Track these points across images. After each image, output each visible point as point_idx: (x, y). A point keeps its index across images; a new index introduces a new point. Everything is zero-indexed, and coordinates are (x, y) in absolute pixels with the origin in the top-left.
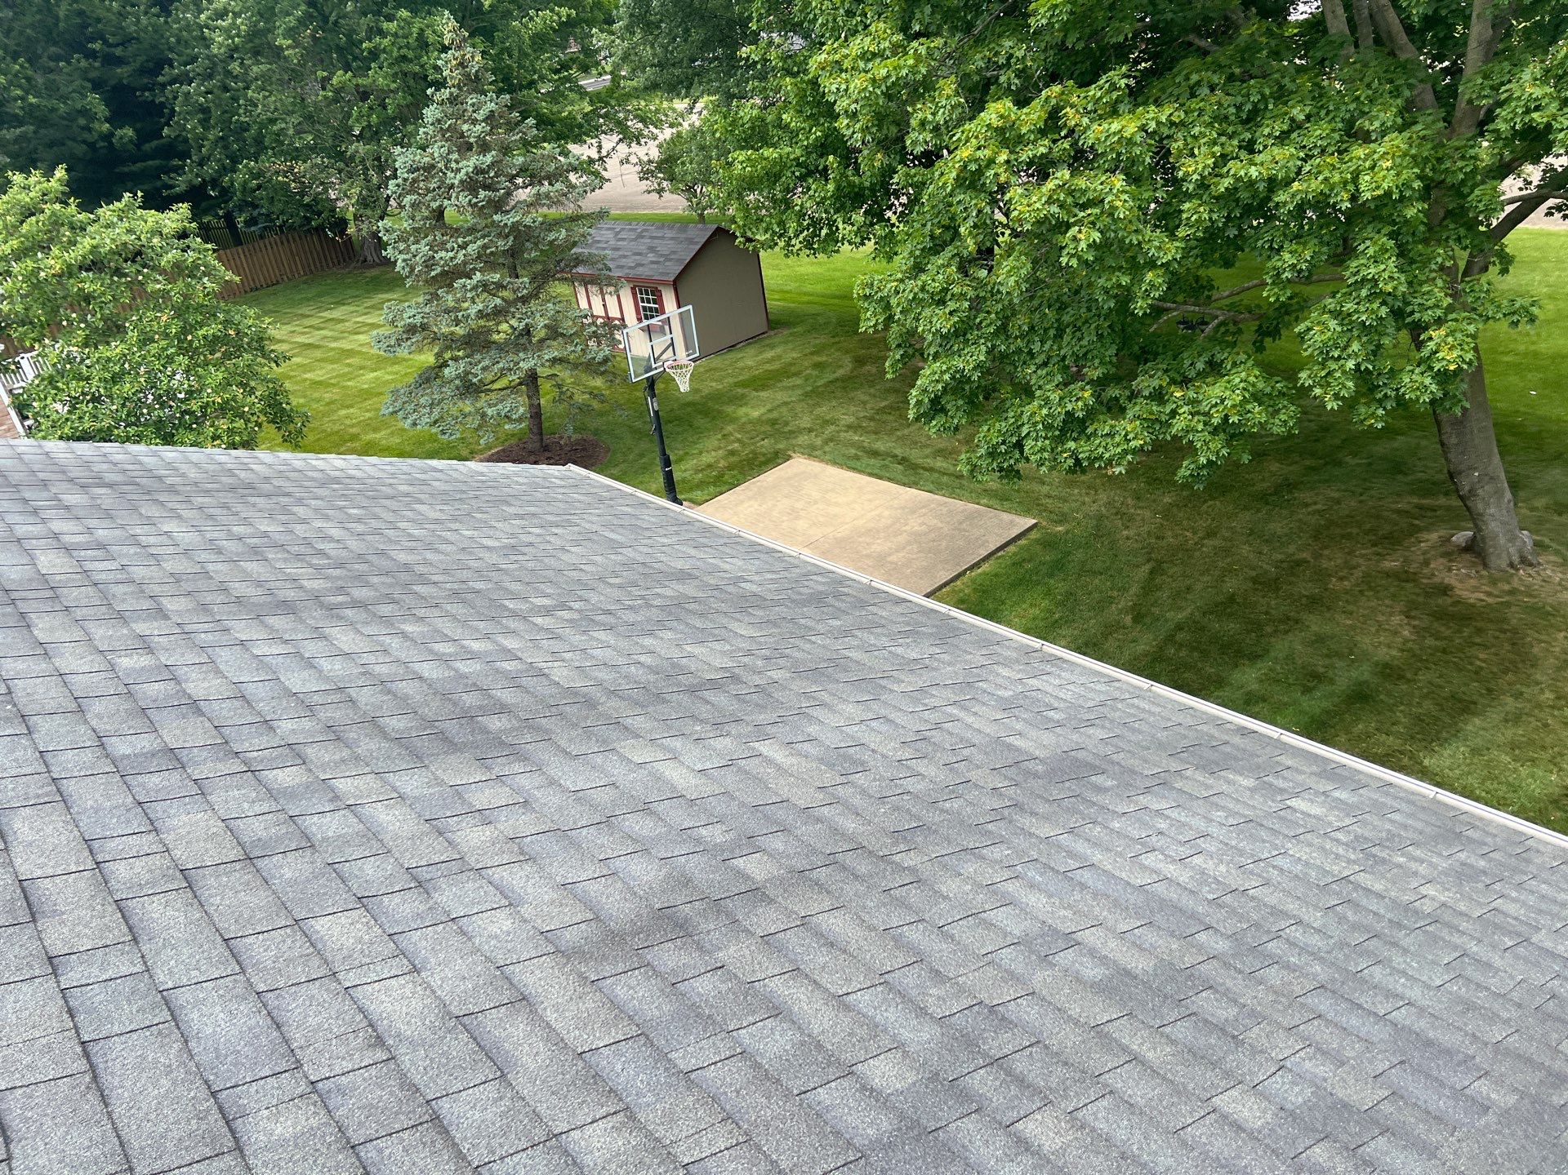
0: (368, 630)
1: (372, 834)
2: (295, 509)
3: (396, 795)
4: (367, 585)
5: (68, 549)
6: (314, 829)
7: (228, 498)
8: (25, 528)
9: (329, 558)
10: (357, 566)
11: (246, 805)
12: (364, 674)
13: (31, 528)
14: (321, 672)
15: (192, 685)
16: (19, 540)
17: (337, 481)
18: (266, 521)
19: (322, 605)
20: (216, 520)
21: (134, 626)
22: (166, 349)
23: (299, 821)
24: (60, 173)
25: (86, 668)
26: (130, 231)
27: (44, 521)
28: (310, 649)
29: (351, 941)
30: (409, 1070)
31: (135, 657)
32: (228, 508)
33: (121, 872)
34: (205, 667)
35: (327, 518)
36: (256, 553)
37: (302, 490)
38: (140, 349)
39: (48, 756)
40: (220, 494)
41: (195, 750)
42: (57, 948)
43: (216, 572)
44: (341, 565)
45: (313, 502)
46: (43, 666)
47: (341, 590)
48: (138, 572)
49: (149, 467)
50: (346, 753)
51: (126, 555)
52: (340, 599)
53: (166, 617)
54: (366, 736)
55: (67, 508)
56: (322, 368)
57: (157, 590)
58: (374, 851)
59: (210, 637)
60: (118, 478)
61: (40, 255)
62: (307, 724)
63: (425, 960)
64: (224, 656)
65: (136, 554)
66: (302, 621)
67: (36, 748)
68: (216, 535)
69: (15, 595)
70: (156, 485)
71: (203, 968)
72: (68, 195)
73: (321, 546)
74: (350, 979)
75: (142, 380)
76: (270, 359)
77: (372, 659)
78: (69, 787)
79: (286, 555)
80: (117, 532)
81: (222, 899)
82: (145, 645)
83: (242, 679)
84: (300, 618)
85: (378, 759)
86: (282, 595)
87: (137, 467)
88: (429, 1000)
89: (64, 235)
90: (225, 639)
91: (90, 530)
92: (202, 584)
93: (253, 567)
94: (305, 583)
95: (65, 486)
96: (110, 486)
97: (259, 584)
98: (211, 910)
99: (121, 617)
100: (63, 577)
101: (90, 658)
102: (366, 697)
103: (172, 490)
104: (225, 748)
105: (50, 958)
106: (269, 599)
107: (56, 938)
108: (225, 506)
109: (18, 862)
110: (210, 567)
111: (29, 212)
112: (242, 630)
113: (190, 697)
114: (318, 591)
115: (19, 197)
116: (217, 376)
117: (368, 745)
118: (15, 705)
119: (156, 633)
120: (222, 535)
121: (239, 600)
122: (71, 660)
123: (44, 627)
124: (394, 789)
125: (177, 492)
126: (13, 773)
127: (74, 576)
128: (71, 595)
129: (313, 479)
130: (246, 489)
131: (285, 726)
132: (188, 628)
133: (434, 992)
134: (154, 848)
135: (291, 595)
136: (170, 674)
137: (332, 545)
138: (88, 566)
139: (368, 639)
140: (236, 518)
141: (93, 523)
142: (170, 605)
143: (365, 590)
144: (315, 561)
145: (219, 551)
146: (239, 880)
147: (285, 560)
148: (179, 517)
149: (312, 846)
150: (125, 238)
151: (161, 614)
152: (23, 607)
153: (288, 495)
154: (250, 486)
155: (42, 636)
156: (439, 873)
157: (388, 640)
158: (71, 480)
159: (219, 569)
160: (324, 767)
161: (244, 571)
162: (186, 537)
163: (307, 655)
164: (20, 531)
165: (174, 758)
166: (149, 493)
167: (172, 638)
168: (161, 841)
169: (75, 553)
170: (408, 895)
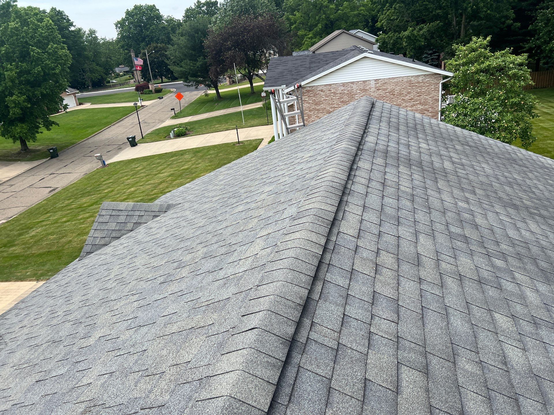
0: (543, 227)
1: (523, 297)
2: (528, 174)
3: (535, 289)
4: (547, 211)
5: (453, 163)
6: (503, 284)
7: (505, 162)
8: (443, 152)
9: (536, 195)
10: (545, 202)
11: (483, 265)
12: (536, 241)
13: (445, 153)
14: (521, 234)
15: (477, 219)
16: (441, 155)
17: (547, 168)
18: (517, 174)
19: (528, 211)
20: (500, 168)
21: (465, 193)
22: (496, 104)
23: (499, 279)
24: (488, 38)
25: (449, 201)
26: (503, 61)
27: (449, 152)
28: (520, 224)
29: (505, 327)
30: (513, 379)
31: (463, 203)
32: (505, 166)
33: (443, 265)
34: (483, 216)
35: (539, 181)
36: (510, 184)
37: (533, 168)
38: (488, 102)
39: (433, 222)
40: (503, 160)
41: (473, 240)
42: (422, 277)
43: (495, 186)
44: (539, 200)
45: (536, 173)
46: (438, 195)
47: (537, 208)
48: (471, 177)
49: (484, 144)
50: (521, 265)
51: (469, 171)
52: (535, 211)
53: (475, 195)
54: (531, 263)
55: (456, 150)
56: (548, 123)
57: (475, 185)
58: (522, 303)
59: (487, 206)
60: (473, 144)
61: (470, 65)
62: (511, 249)
63: (529, 349)
64: (490, 215)
65: (472, 171)
66: (519, 213)
67: (430, 218)
68: (498, 173)
69: (435, 171)
70: (483, 150)
71: (458, 306)
72: (488, 46)
73: (534, 190)
74: (502, 338)
75: (483, 112)
76: (531, 115)
77: (541, 237)
78: (436, 234)
79: (520, 189)
80: (468, 162)
81: (469, 289)
82: (467, 201)
83: (493, 224)
84: (519, 212)
85: (532, 273)
86: (515, 202)
87: (480, 143)
88: (526, 363)
89: (481, 60)
90: (492, 209)
91: (461, 159)
92: (489, 188)
93: (507, 188)
94: (524, 201)
95: (457, 142)
96: (470, 146)
97: (508, 195)
98: (465, 291)
99: (462, 189)
100: (449, 171)
101: (451, 198)
102: (535, 250)
103: (488, 153)
104: (482, 244)
105: (420, 278)
106: (510, 202)
107: (423, 274)
108: (504, 165)
109: (418, 248)
110: (494, 183)
111: (474, 50)
112: (498, 208)
113: (476, 223)
114: (528, 206)
115: (473, 45)
116: (509, 117)
117: (530, 267)
118: (428, 204)
119: (471, 198)
120: (500, 174)
121: (500, 198)
122: (446, 197)
123: (441, 184)
124: (535, 286)
125: (490, 155)
126: (423, 222)
127: (452, 171)
128: (451, 177)
129: (538, 165)
130: (514, 161)
131: (503, 246)
132: (481, 201)
133: (529, 361)
134: (454, 263)
135: (518, 203)
136: (472, 213)
137: (538, 191)
138: (457, 170)
139: (542, 230)
140: (507, 170)
141: (462, 157)
142: (478, 191)
143: (546, 212)
144: (530, 195)
145: (498, 179)
146: (475, 286)
147: (520, 190)
148: (488, 163)
149: (501, 289)
150: (501, 63)
151: (474, 193)
152: (437, 176)
153: (527, 168)
154: (515, 160)
155: (440, 187)
156: (543, 324)
157: (549, 233)
158: (459, 141)
159: (496, 185)
160: (513, 266)
161: (504, 189)
162: (489, 171)
163: (518, 226)
164: (442, 152)
165: (466, 240)
166: (481, 152)
167: (475, 202)
168: (456, 262)
169: (455, 165)
170: (529, 324)
